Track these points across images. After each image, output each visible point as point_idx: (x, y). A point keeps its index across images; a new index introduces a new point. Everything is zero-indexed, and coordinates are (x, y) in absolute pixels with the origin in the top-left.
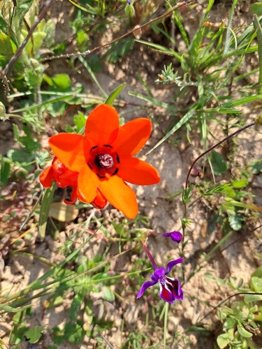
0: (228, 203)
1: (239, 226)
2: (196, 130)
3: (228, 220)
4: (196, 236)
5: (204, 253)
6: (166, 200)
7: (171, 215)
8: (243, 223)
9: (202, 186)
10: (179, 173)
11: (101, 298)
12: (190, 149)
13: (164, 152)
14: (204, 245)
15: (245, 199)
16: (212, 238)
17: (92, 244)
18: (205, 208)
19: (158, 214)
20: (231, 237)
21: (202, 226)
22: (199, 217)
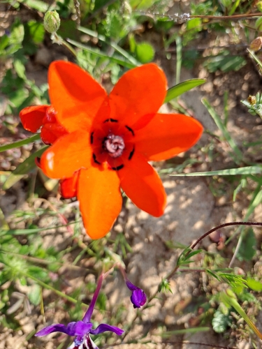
0: (227, 297)
1: (222, 329)
2: (249, 194)
3: (214, 313)
4: (168, 305)
5: (165, 328)
6: (164, 244)
7: (158, 263)
8: (228, 328)
9: (213, 257)
10: (198, 225)
11: (25, 294)
12: (227, 209)
13: (198, 192)
14: (170, 320)
15: (249, 305)
16: (185, 319)
17: (57, 233)
18: (199, 283)
19: (146, 252)
20: (205, 334)
21: (182, 299)
22: (186, 287)
